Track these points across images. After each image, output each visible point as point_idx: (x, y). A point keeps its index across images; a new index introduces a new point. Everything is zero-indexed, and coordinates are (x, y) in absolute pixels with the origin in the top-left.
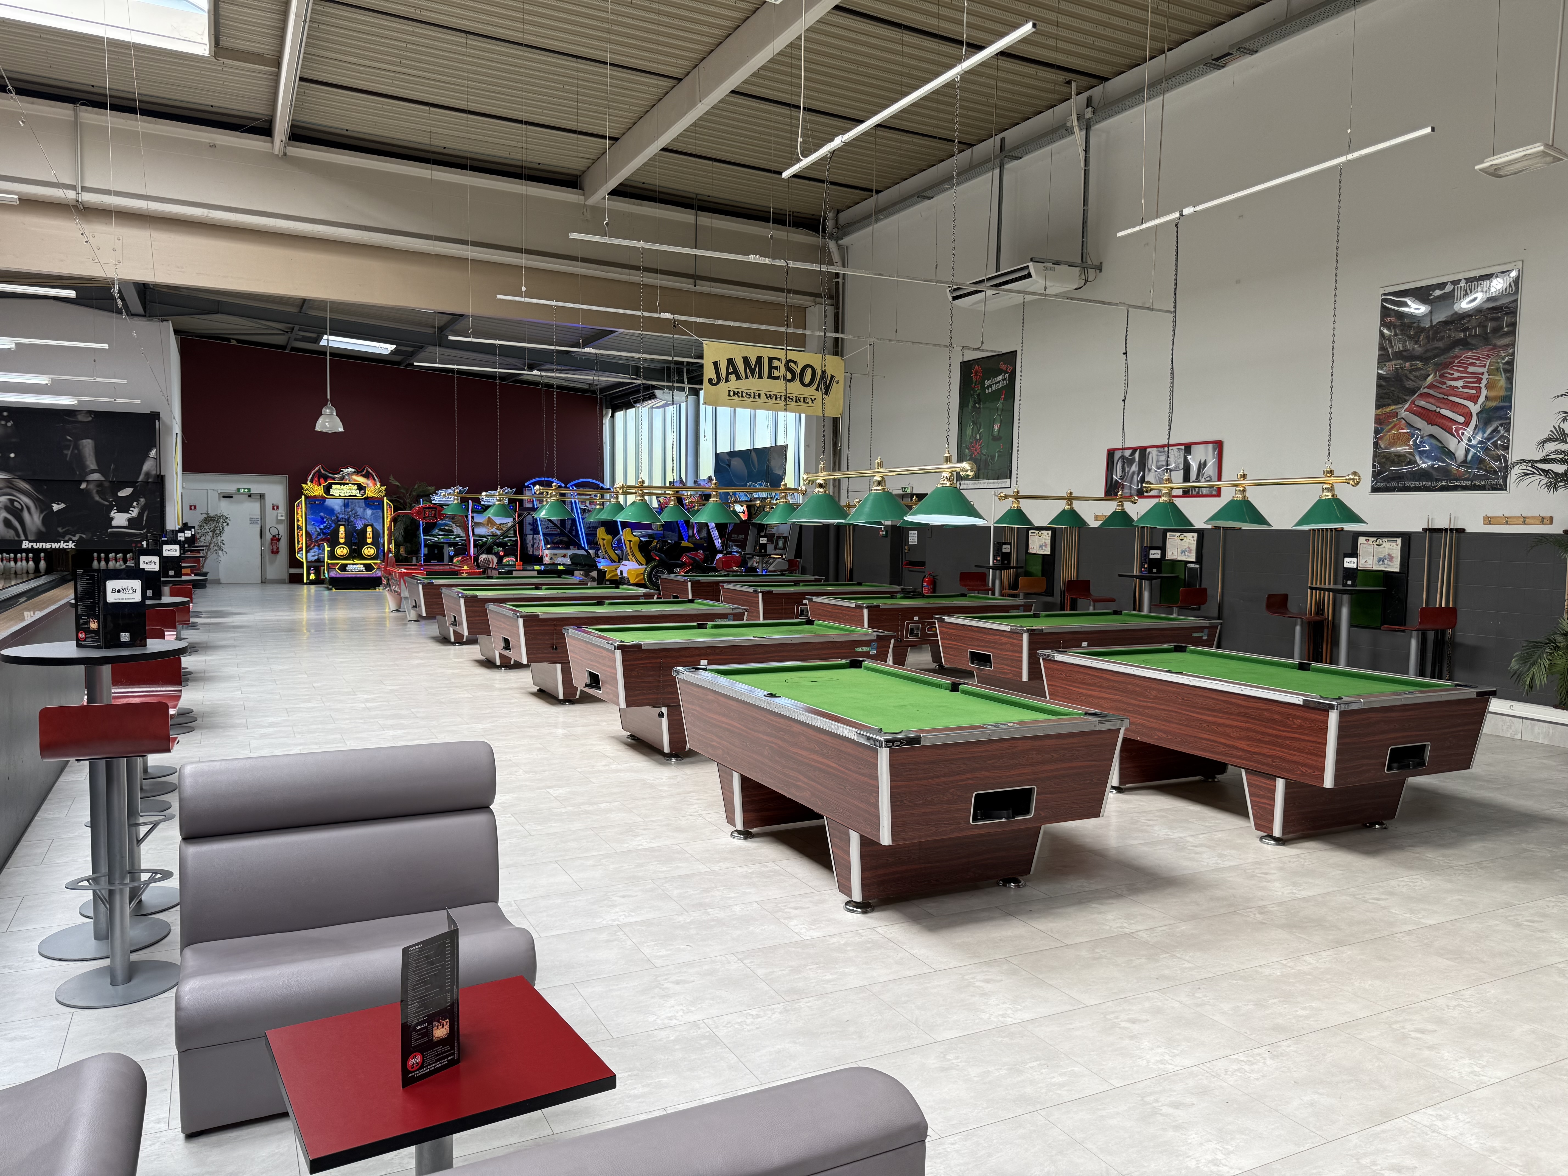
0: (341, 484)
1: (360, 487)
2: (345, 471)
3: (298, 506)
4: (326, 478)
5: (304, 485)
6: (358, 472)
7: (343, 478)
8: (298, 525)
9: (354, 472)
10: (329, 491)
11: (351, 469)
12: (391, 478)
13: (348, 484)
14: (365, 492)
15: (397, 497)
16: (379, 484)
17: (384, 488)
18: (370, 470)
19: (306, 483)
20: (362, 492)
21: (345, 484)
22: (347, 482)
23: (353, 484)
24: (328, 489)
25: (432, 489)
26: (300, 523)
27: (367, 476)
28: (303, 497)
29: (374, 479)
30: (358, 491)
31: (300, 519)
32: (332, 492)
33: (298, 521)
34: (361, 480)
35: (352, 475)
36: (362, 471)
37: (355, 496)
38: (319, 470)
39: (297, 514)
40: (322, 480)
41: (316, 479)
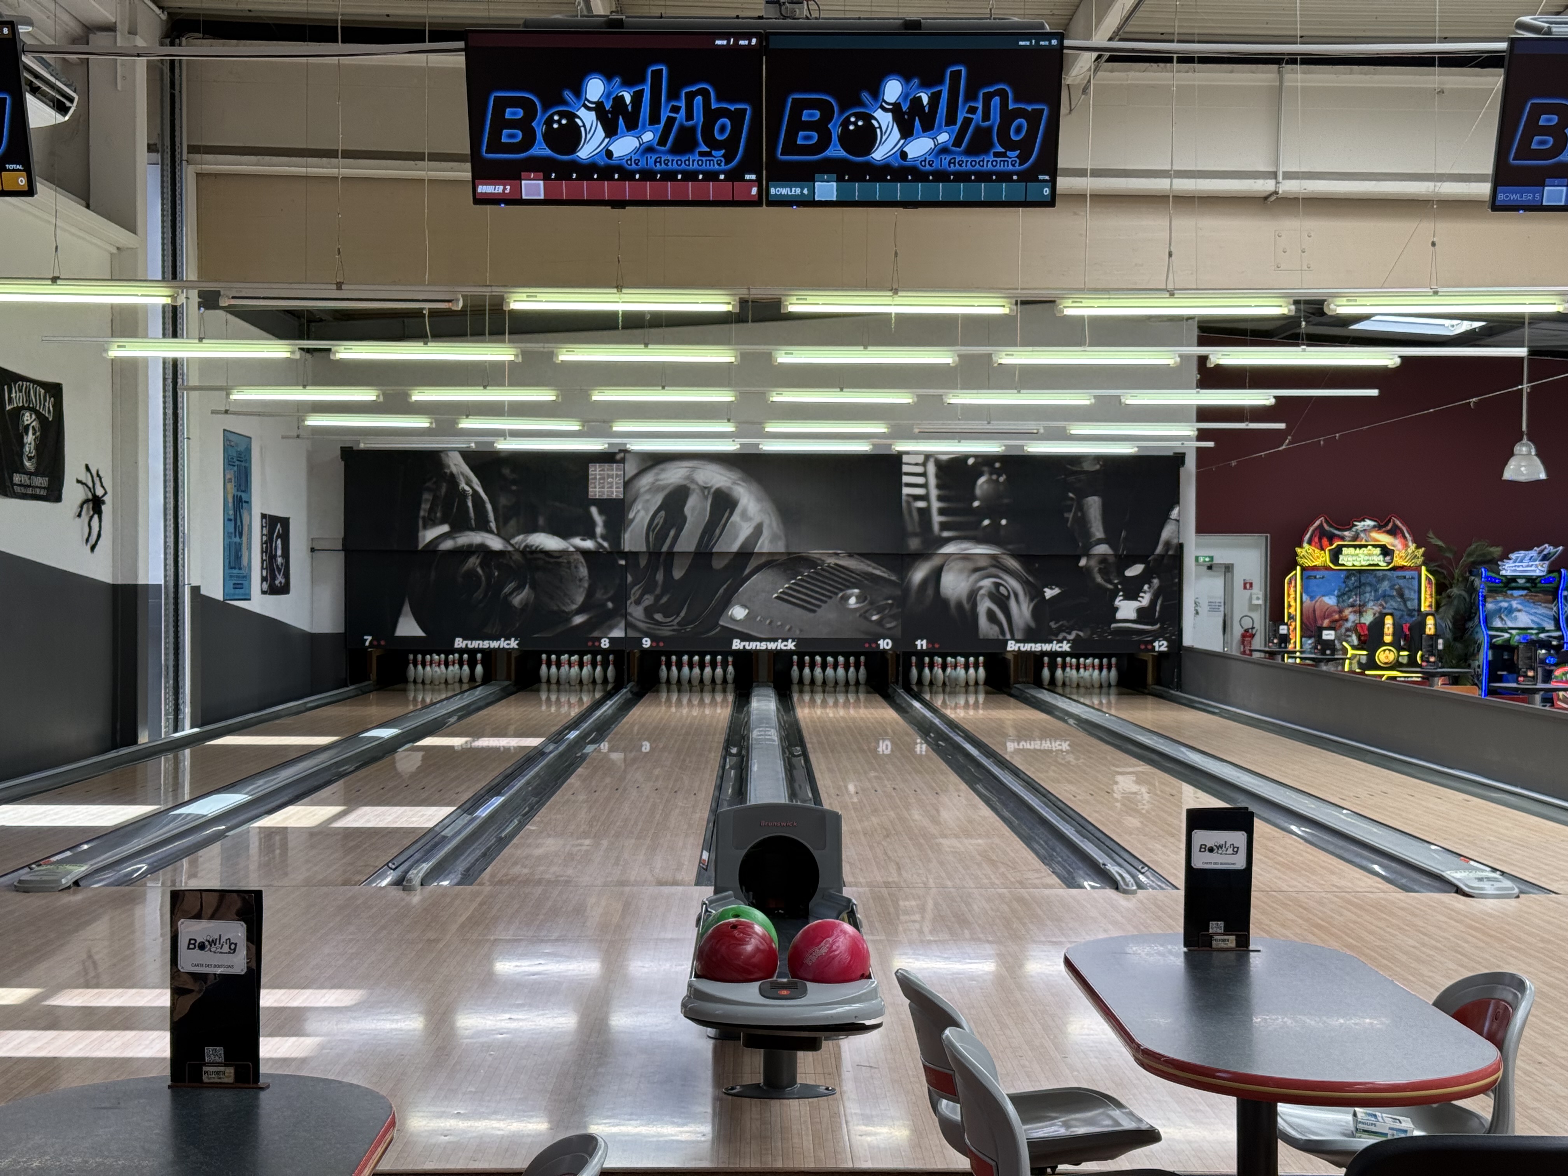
0: (1355, 547)
1: (1386, 551)
2: (1360, 525)
3: (1290, 583)
4: (1331, 538)
5: (1298, 550)
6: (1379, 527)
7: (1356, 538)
8: (1289, 614)
9: (1374, 527)
10: (1338, 559)
11: (1369, 523)
12: (1431, 535)
13: (1366, 546)
14: (1392, 559)
15: (1438, 566)
16: (1412, 546)
17: (1422, 550)
18: (1398, 523)
19: (1301, 546)
20: (1388, 558)
21: (1361, 546)
22: (1363, 543)
23: (1375, 546)
24: (1335, 555)
25: (1497, 551)
26: (1292, 610)
27: (1394, 532)
28: (1298, 568)
29: (1405, 537)
30: (1381, 557)
31: (1292, 603)
32: (1342, 559)
33: (1290, 606)
34: (1385, 539)
35: (1370, 531)
36: (1386, 524)
37: (1377, 565)
38: (1321, 526)
39: (1289, 595)
40: (1325, 541)
41: (1316, 539)
